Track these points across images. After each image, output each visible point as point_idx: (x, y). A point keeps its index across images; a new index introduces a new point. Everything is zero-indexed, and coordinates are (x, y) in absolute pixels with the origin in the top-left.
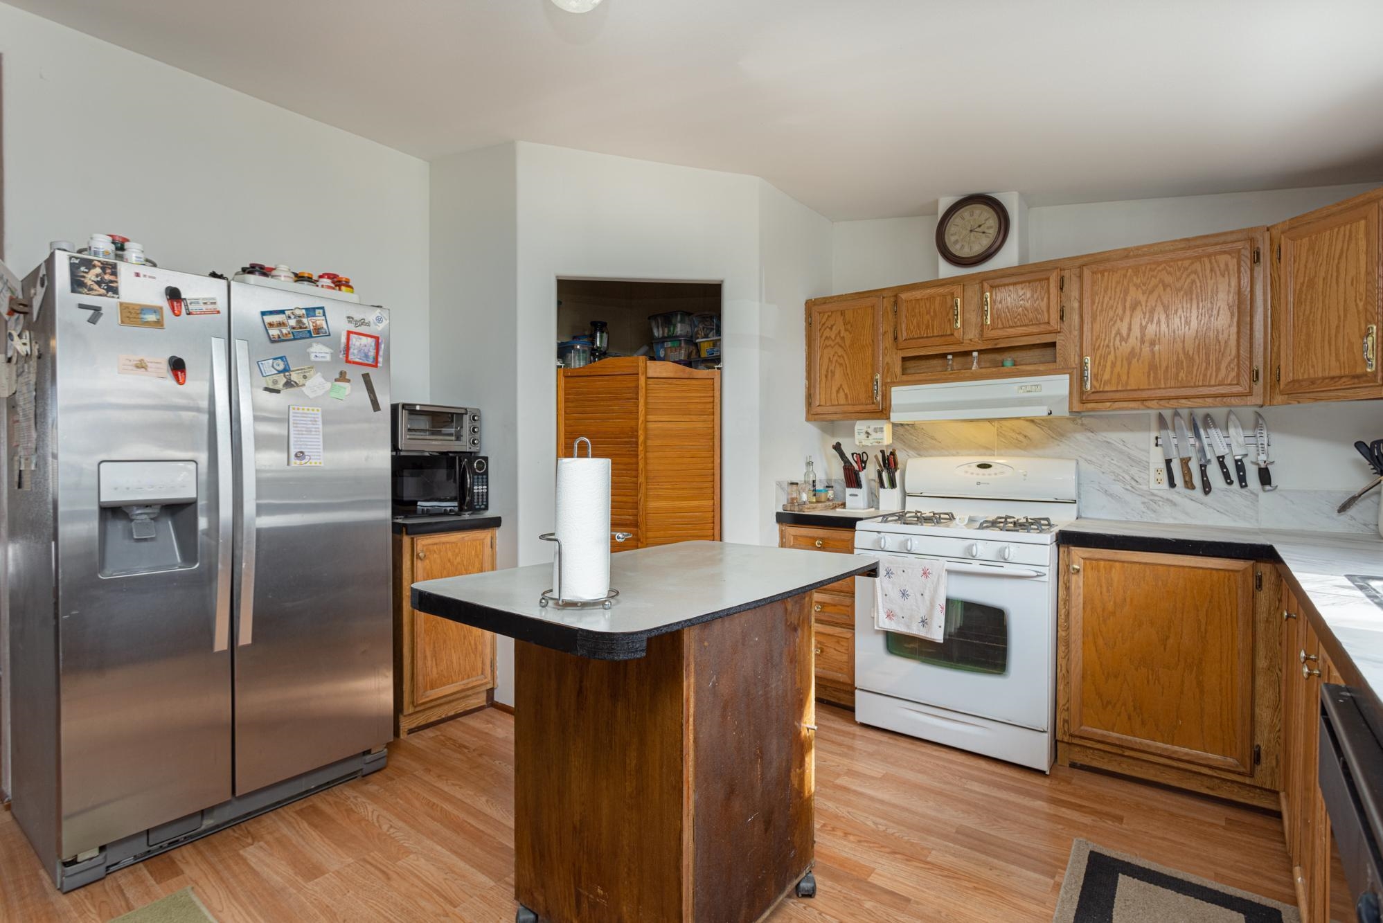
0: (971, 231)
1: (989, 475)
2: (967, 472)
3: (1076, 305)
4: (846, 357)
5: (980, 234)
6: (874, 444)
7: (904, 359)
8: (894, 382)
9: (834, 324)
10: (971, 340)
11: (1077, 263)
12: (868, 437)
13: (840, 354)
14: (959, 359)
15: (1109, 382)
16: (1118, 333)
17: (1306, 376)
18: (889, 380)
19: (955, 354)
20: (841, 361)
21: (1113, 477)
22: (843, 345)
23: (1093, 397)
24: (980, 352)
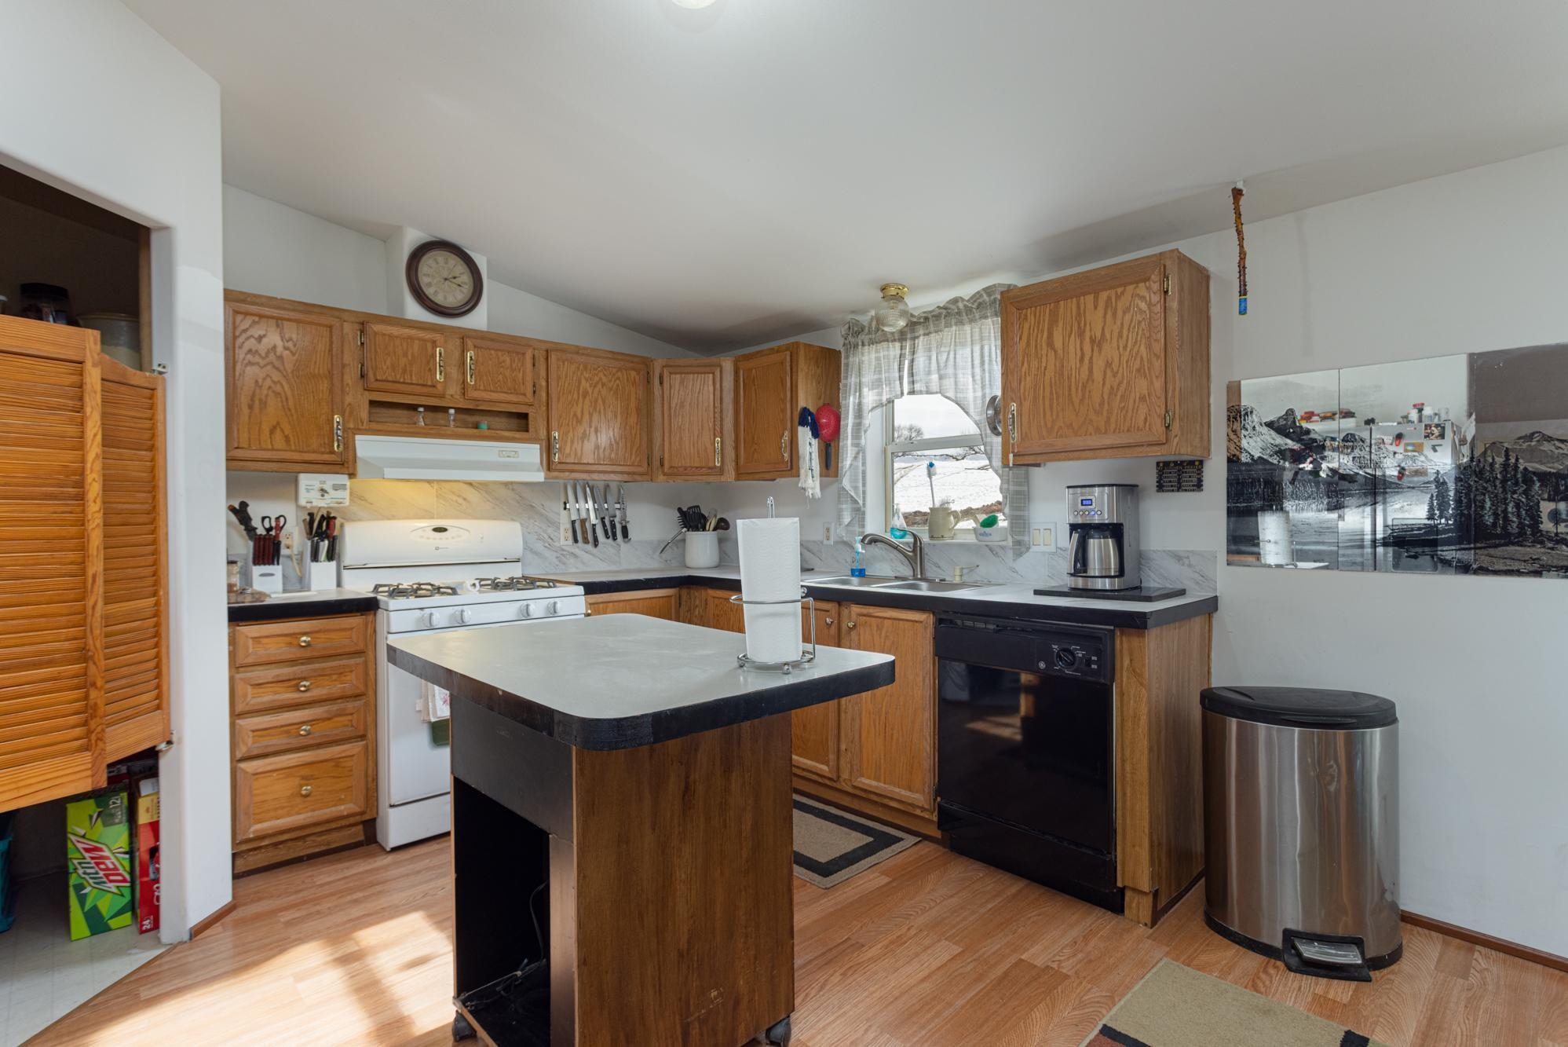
0: (446, 279)
1: (441, 539)
2: (422, 537)
3: (544, 384)
4: (284, 383)
5: (455, 286)
6: (332, 505)
7: (373, 403)
8: (359, 429)
9: (264, 336)
10: (452, 396)
11: (545, 346)
12: (323, 496)
13: (276, 379)
14: (430, 414)
15: (569, 455)
16: (575, 415)
17: (680, 465)
18: (352, 426)
19: (428, 408)
20: (278, 388)
21: (536, 537)
22: (281, 368)
23: (560, 467)
24: (458, 410)
